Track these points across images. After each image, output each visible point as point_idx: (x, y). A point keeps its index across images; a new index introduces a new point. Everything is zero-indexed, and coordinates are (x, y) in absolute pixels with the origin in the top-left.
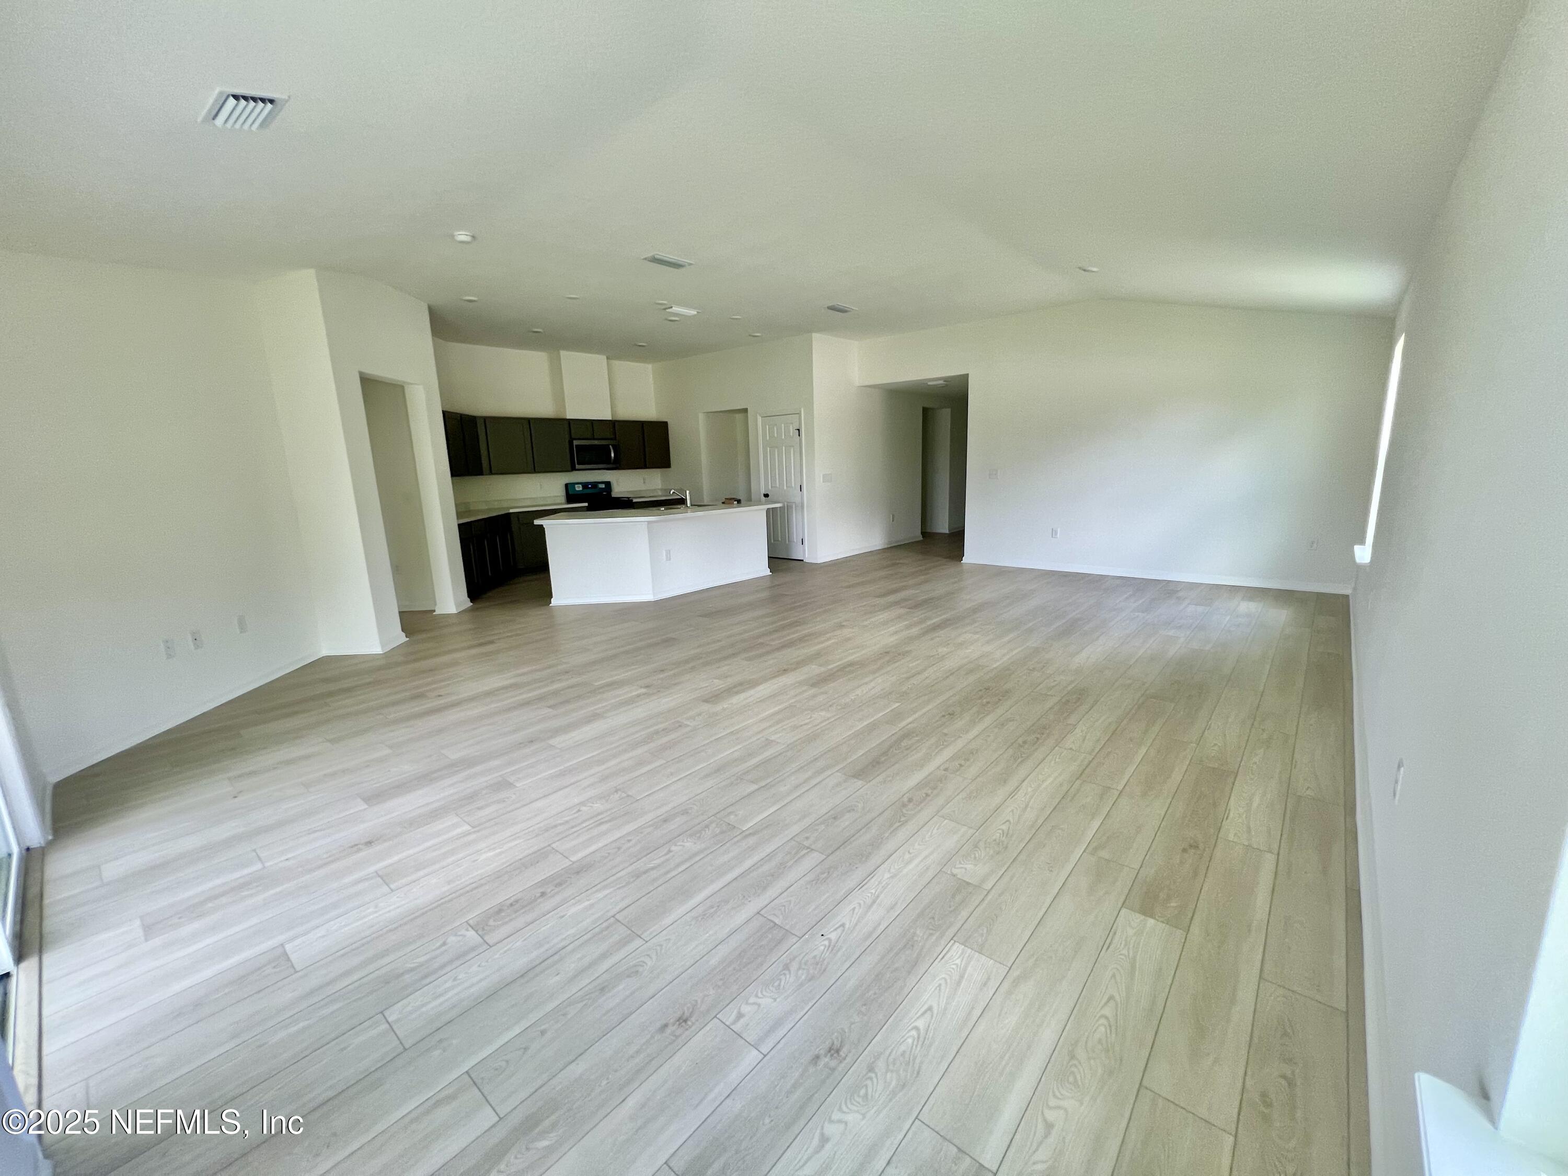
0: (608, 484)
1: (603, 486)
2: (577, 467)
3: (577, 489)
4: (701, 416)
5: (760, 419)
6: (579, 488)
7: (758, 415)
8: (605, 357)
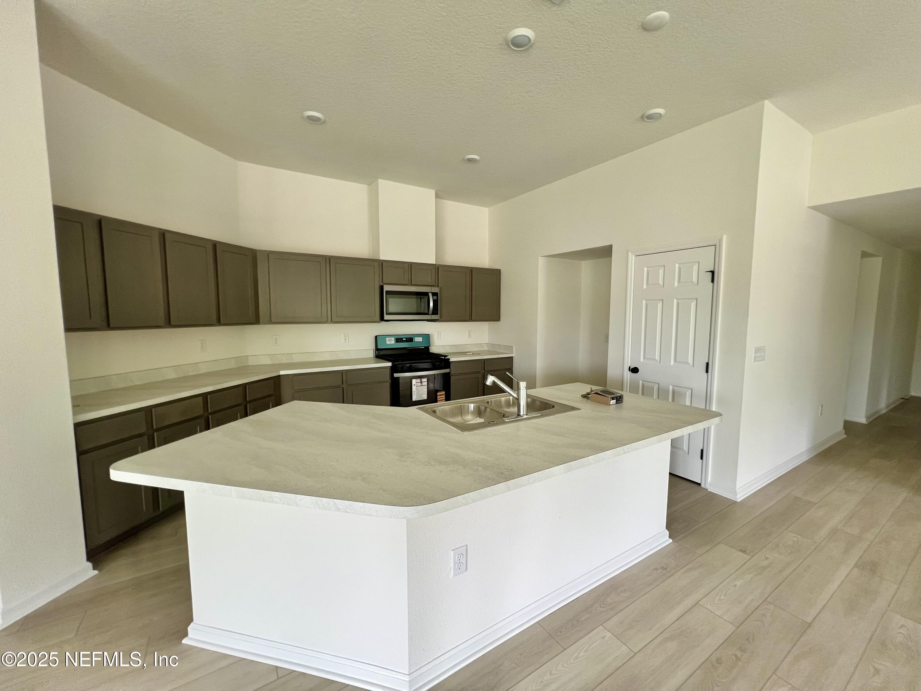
0: (427, 337)
1: (420, 339)
2: (386, 317)
3: (388, 343)
4: (541, 262)
5: (632, 258)
6: (391, 342)
7: (630, 254)
8: (433, 192)
